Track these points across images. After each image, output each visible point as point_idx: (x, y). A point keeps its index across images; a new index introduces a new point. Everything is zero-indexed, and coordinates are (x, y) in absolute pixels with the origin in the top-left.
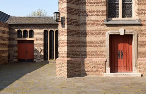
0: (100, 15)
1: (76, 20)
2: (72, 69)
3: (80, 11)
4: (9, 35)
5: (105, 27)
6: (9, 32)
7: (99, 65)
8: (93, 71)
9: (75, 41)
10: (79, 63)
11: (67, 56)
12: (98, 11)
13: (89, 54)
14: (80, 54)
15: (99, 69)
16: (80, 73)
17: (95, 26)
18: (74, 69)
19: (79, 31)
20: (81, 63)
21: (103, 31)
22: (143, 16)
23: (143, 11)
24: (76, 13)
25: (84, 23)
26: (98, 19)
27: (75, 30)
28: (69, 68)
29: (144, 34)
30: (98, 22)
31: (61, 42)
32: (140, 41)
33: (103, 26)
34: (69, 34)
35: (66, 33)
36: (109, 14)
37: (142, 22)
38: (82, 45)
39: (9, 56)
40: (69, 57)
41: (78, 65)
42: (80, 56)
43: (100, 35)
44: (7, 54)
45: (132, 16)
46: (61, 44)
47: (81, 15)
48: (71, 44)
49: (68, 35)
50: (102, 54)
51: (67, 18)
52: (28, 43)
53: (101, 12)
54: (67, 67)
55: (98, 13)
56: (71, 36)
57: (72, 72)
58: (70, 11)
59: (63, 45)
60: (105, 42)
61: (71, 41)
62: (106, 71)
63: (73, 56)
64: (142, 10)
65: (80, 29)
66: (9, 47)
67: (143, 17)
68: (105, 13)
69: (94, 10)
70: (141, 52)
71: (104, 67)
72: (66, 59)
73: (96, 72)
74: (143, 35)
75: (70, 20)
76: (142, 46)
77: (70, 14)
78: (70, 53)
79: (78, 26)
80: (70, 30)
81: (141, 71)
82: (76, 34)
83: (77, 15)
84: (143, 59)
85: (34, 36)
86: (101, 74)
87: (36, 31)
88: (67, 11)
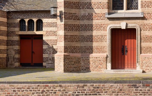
0: (101, 8)
1: (75, 13)
2: (70, 64)
3: (80, 4)
4: (8, 27)
5: (107, 21)
6: (8, 23)
7: (99, 61)
8: (93, 67)
9: (74, 36)
10: (78, 59)
11: (64, 51)
12: (99, 3)
13: (89, 50)
14: (80, 50)
15: (100, 65)
16: (80, 69)
17: (96, 20)
18: (71, 64)
19: (78, 25)
20: (80, 59)
21: (104, 25)
22: (147, 8)
23: (147, 3)
24: (75, 7)
25: (84, 17)
26: (99, 12)
27: (74, 25)
28: (67, 63)
29: (148, 28)
30: (99, 16)
31: (59, 37)
32: (143, 36)
33: (104, 19)
34: (67, 29)
35: (64, 28)
36: (113, 5)
37: (146, 15)
38: (82, 40)
39: (8, 59)
40: (66, 52)
41: (77, 60)
42: (79, 51)
43: (101, 29)
44: (5, 55)
45: (138, 8)
46: (59, 38)
47: (81, 9)
48: (69, 39)
49: (65, 29)
50: (103, 50)
51: (64, 13)
52: (35, 39)
53: (102, 4)
54: (64, 62)
55: (99, 6)
56: (68, 30)
57: (70, 67)
58: (68, 5)
59: (61, 40)
60: (106, 37)
61: (69, 36)
62: (107, 68)
63: (71, 51)
64: (145, 3)
65: (80, 22)
66: (7, 45)
67: (147, 10)
68: (106, 6)
69: (95, 3)
70: (144, 47)
71: (104, 63)
72: (63, 54)
73: (96, 68)
74: (146, 29)
75: (68, 15)
76: (145, 41)
77: (68, 8)
78: (67, 48)
79: (77, 20)
80: (68, 24)
81: (143, 67)
82: (75, 28)
83: (76, 8)
84: (146, 54)
85: (43, 28)
86: (101, 71)
87: (47, 22)
88: (64, 5)
